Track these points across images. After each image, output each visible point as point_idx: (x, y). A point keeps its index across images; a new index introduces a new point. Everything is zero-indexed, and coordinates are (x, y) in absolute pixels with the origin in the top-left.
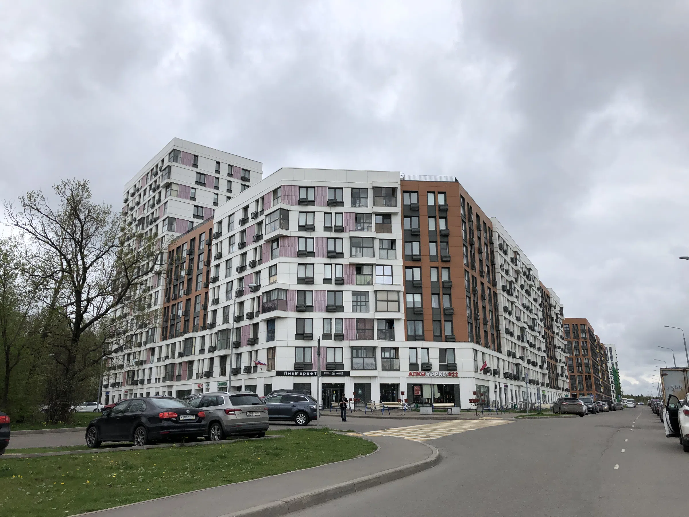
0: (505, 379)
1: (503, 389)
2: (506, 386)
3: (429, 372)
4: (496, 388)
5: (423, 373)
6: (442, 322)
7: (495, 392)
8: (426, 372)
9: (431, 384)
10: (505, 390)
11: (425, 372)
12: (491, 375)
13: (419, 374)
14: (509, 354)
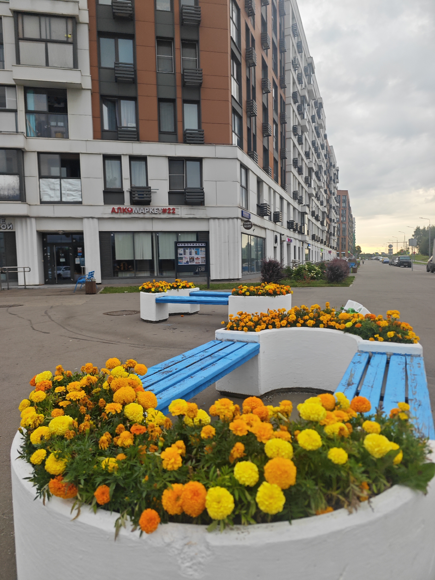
0: (288, 230)
1: (285, 244)
2: (290, 241)
4: (276, 241)
5: (130, 209)
6: (179, 102)
7: (275, 248)
9: (152, 232)
10: (288, 245)
12: (270, 219)
14: (295, 196)
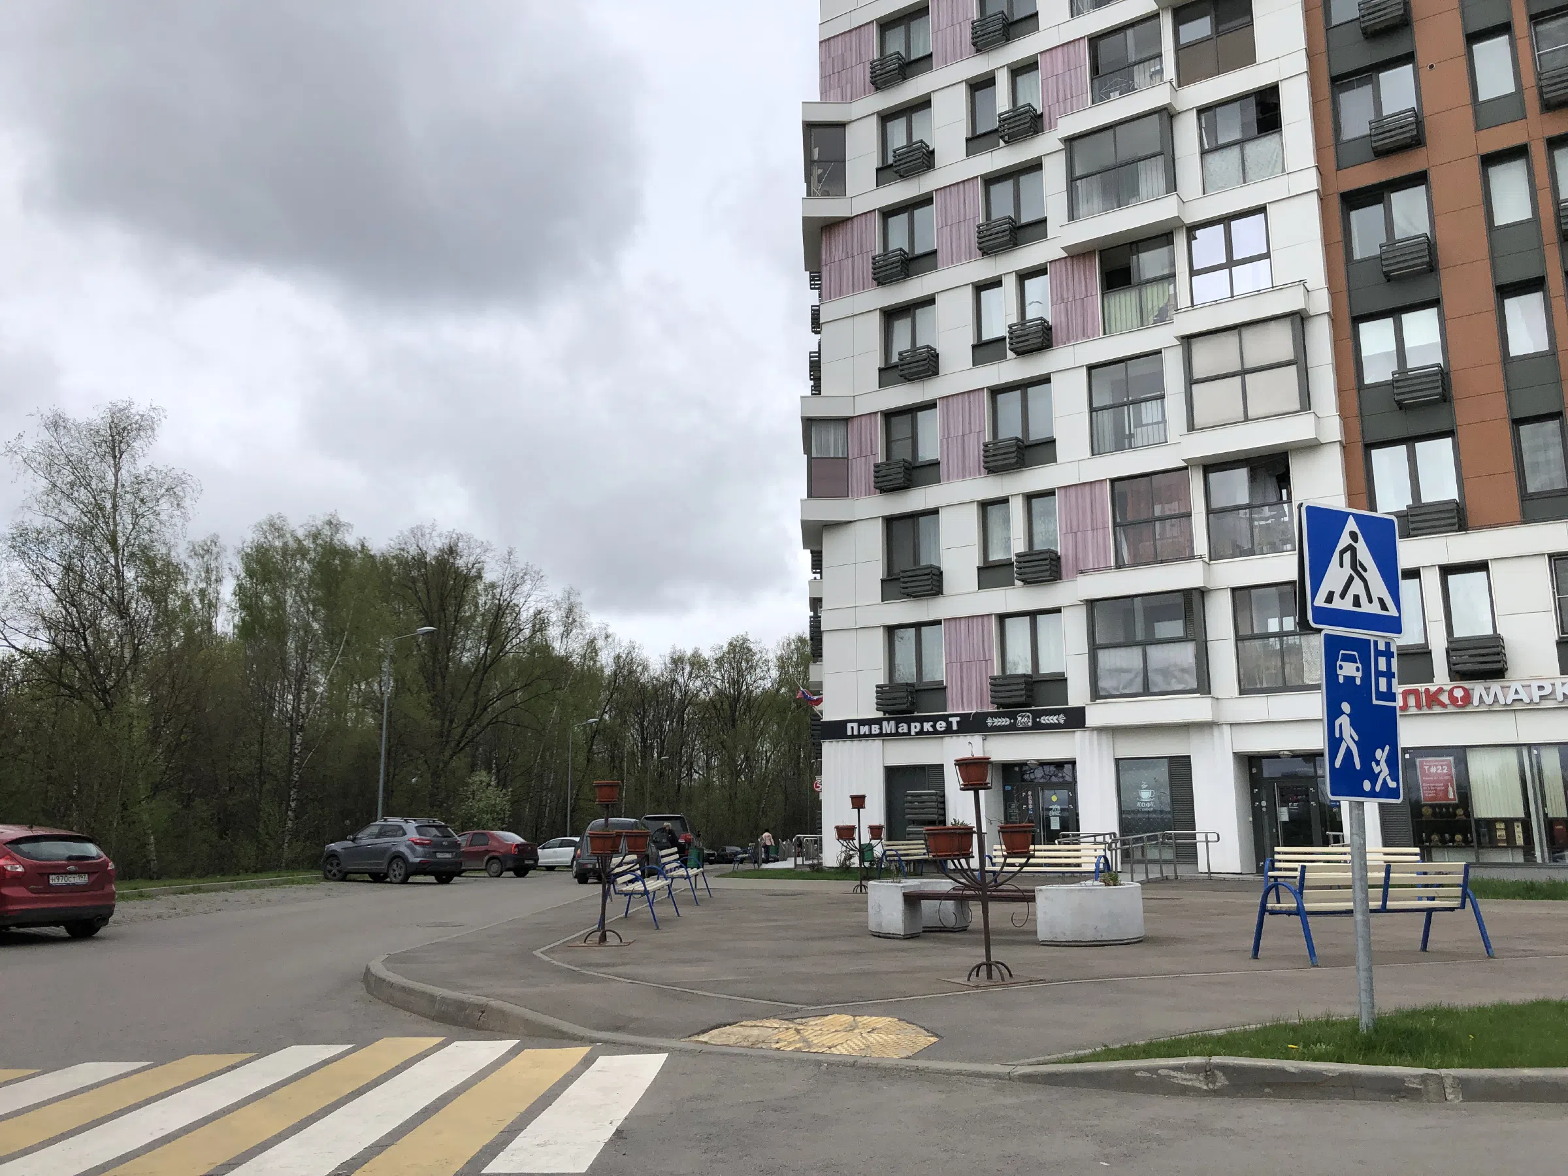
3: (1495, 686)
5: (1459, 693)
8: (1478, 688)
9: (1518, 746)
11: (1467, 685)
13: (1433, 699)
